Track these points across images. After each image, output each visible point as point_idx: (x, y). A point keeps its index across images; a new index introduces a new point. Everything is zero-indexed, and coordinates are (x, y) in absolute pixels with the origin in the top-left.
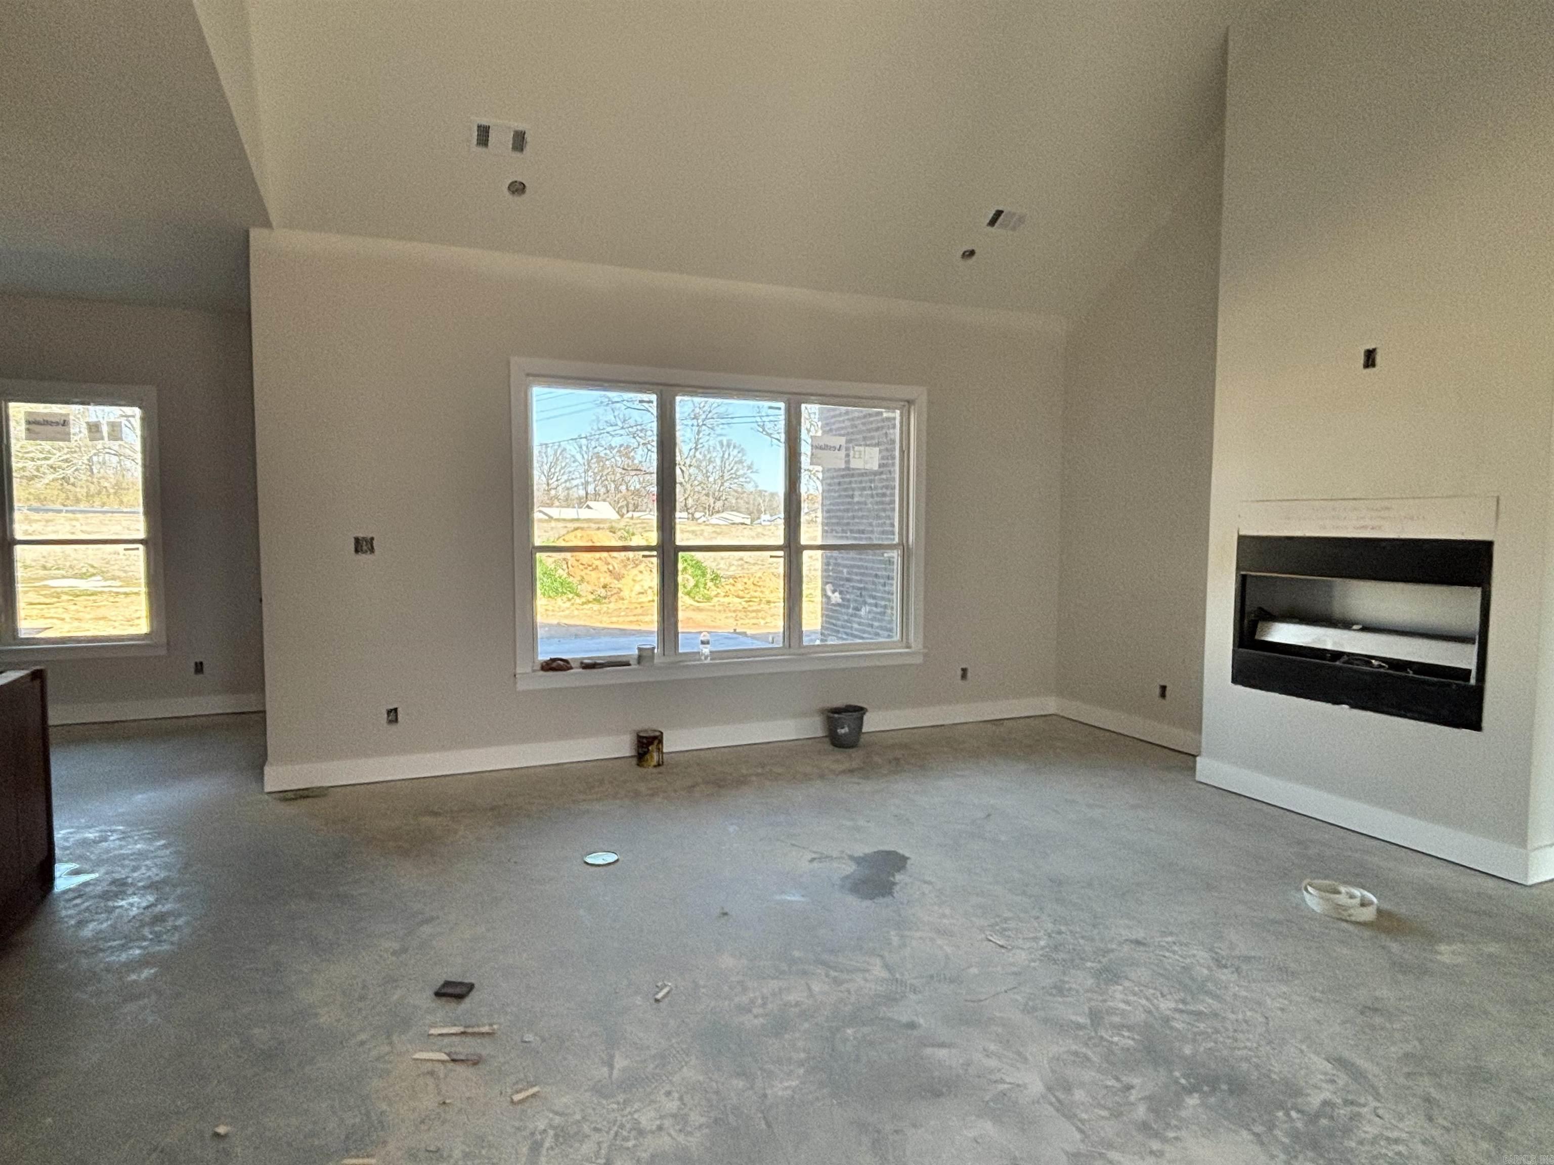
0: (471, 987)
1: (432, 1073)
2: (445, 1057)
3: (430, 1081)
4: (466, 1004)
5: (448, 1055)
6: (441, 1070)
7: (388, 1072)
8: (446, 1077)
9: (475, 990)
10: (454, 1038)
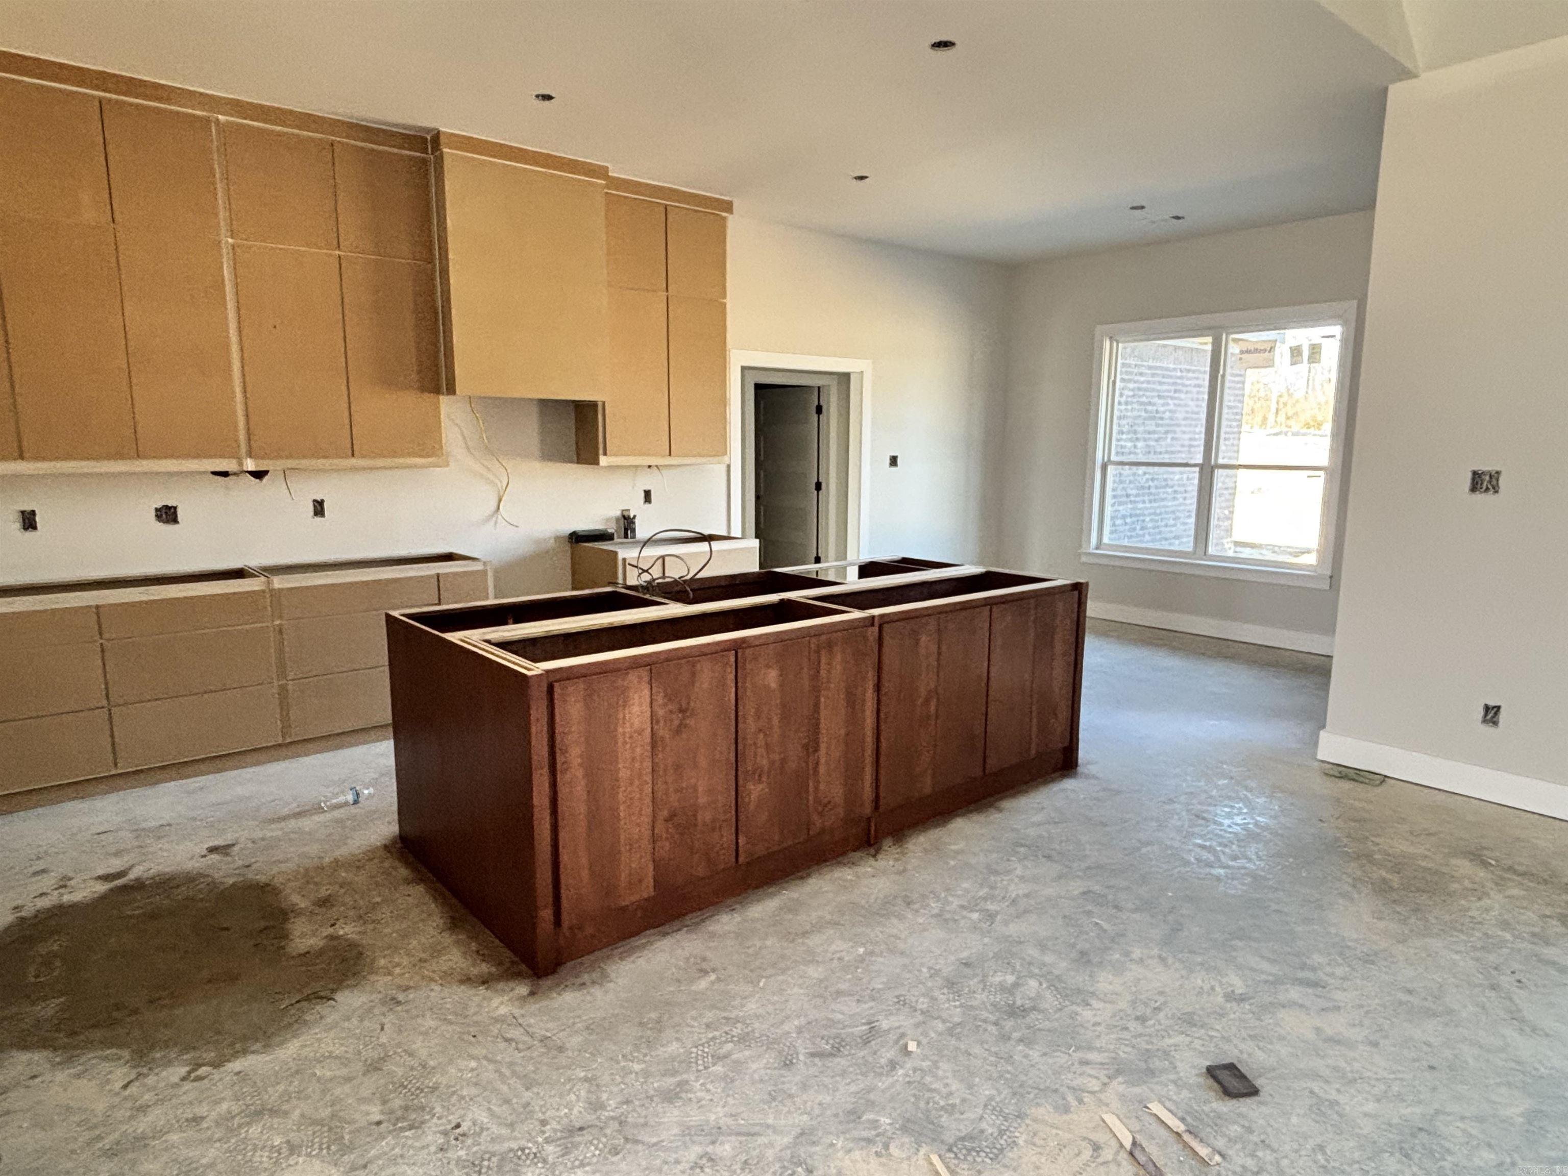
0: (1253, 1092)
1: (1097, 1148)
2: (1128, 1144)
3: (1087, 1153)
4: (1227, 1106)
5: (1134, 1143)
6: (1107, 1154)
7: (1067, 1110)
8: (1105, 1163)
9: (1256, 1098)
10: (1163, 1132)
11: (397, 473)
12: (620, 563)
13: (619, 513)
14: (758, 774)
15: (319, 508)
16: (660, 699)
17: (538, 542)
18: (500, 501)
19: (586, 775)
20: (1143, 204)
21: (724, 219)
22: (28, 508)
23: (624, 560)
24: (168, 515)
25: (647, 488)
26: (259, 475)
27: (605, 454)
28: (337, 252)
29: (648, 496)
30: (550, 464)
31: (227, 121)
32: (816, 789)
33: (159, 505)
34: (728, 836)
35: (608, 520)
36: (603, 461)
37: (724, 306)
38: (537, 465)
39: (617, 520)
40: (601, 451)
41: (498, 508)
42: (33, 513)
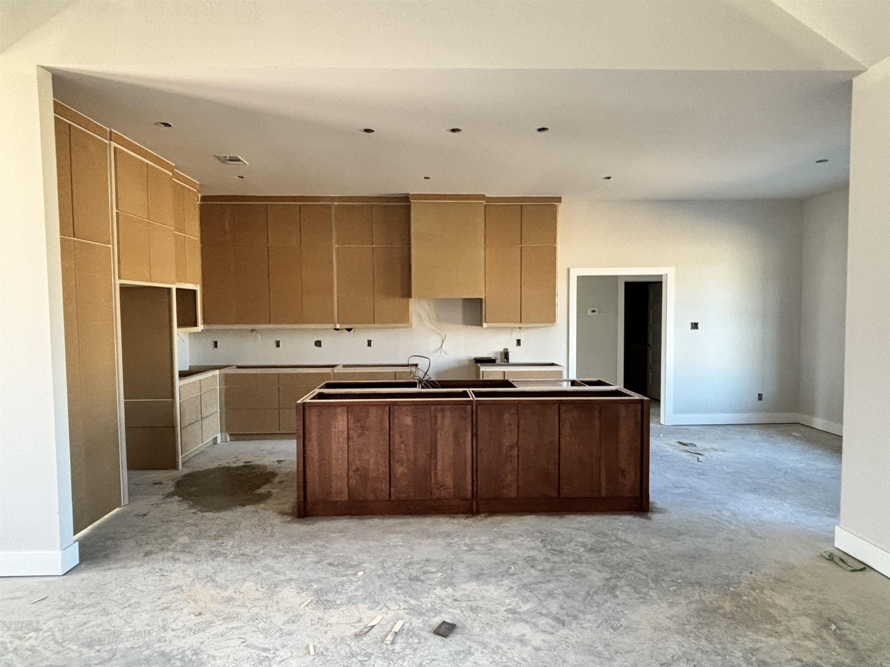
11: (400, 330)
12: (481, 373)
13: (502, 350)
14: (401, 462)
15: (369, 343)
16: (351, 421)
17: (460, 361)
18: (443, 342)
19: (318, 445)
20: (827, 159)
21: (555, 206)
22: (278, 340)
23: (483, 372)
24: (318, 344)
25: (519, 338)
26: (349, 330)
27: (485, 322)
28: (374, 246)
29: (519, 342)
30: (469, 327)
31: (339, 205)
32: (436, 477)
33: (316, 340)
34: (385, 486)
35: (496, 353)
36: (485, 325)
37: (555, 247)
38: (461, 327)
39: (501, 353)
40: (484, 321)
41: (442, 346)
42: (279, 341)
